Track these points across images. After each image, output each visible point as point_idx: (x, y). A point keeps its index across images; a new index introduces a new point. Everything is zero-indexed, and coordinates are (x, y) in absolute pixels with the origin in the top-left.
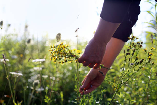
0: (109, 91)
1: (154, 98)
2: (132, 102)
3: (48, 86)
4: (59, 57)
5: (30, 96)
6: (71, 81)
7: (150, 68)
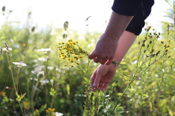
0: (119, 85)
1: (167, 93)
2: (144, 97)
3: (54, 78)
4: (68, 53)
5: (34, 89)
6: (78, 74)
7: (165, 61)
